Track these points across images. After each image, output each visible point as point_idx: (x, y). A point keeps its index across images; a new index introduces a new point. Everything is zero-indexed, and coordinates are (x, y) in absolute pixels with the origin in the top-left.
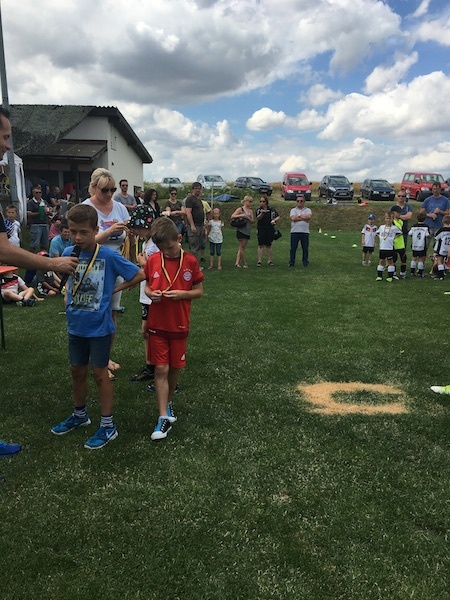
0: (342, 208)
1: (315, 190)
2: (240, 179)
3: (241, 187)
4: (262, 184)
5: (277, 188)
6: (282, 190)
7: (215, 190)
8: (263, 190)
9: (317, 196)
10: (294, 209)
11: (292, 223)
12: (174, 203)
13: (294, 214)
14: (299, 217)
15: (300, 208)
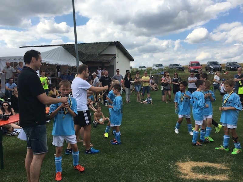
1: (204, 68)
2: (170, 65)
3: (171, 68)
4: (180, 66)
5: (187, 68)
6: (189, 69)
7: (160, 70)
8: (180, 69)
9: (205, 70)
10: (190, 78)
11: (189, 84)
12: (138, 77)
13: (190, 80)
14: (192, 81)
15: (192, 77)
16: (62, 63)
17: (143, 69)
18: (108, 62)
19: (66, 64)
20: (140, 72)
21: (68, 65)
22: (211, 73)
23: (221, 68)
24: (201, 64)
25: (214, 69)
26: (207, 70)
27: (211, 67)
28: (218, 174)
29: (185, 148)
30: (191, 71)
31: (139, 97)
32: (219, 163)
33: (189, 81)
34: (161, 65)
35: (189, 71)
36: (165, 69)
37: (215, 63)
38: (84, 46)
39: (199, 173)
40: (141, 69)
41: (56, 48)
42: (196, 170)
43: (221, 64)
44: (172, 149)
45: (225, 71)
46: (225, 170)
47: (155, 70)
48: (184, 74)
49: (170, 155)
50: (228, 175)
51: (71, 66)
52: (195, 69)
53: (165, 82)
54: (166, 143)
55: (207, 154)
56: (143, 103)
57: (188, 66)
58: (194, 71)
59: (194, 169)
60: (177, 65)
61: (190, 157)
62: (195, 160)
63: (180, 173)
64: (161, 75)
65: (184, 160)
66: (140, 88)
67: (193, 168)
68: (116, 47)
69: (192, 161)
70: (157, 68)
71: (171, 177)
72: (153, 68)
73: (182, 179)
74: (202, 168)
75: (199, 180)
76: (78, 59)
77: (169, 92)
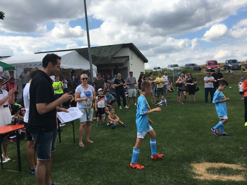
0: (235, 74)
1: (222, 67)
2: (187, 65)
3: (187, 68)
4: (196, 66)
5: (203, 67)
6: (206, 68)
7: (175, 70)
8: (197, 69)
9: (223, 69)
10: (206, 77)
11: (205, 84)
12: (152, 79)
13: (206, 79)
14: (209, 80)
15: (209, 76)
16: (75, 67)
17: (157, 70)
18: (122, 64)
19: (80, 68)
20: (155, 73)
21: (82, 68)
22: (229, 72)
23: (240, 66)
24: (218, 62)
25: (233, 68)
26: (225, 69)
27: (230, 65)
28: (234, 175)
29: (200, 150)
30: (208, 70)
31: (153, 99)
32: (235, 164)
33: (206, 81)
34: (176, 66)
35: (206, 71)
36: (181, 69)
37: (235, 61)
38: (98, 49)
39: (213, 174)
40: (155, 70)
41: (70, 53)
42: (210, 170)
43: (240, 62)
44: (187, 150)
45: (245, 70)
46: (241, 171)
47: (171, 71)
48: (201, 74)
49: (184, 156)
50: (244, 175)
51: (85, 69)
52: (212, 68)
53: (180, 82)
54: (181, 144)
55: (223, 155)
56: (158, 105)
57: (205, 65)
58: (211, 70)
59: (209, 170)
60: (193, 65)
61: (205, 158)
62: (210, 161)
63: (194, 174)
64: (177, 76)
65: (199, 161)
66: (154, 89)
67: (207, 169)
68: (130, 49)
69: (207, 162)
70: (172, 69)
71: (185, 178)
72: (168, 68)
73: (196, 180)
74: (217, 169)
75: (213, 181)
76: (92, 63)
77: (184, 92)
